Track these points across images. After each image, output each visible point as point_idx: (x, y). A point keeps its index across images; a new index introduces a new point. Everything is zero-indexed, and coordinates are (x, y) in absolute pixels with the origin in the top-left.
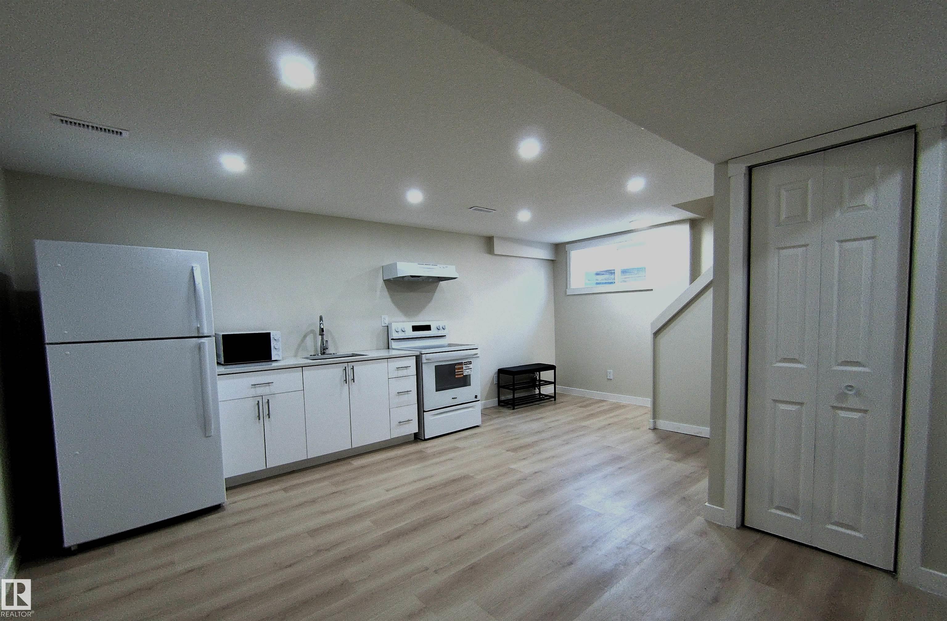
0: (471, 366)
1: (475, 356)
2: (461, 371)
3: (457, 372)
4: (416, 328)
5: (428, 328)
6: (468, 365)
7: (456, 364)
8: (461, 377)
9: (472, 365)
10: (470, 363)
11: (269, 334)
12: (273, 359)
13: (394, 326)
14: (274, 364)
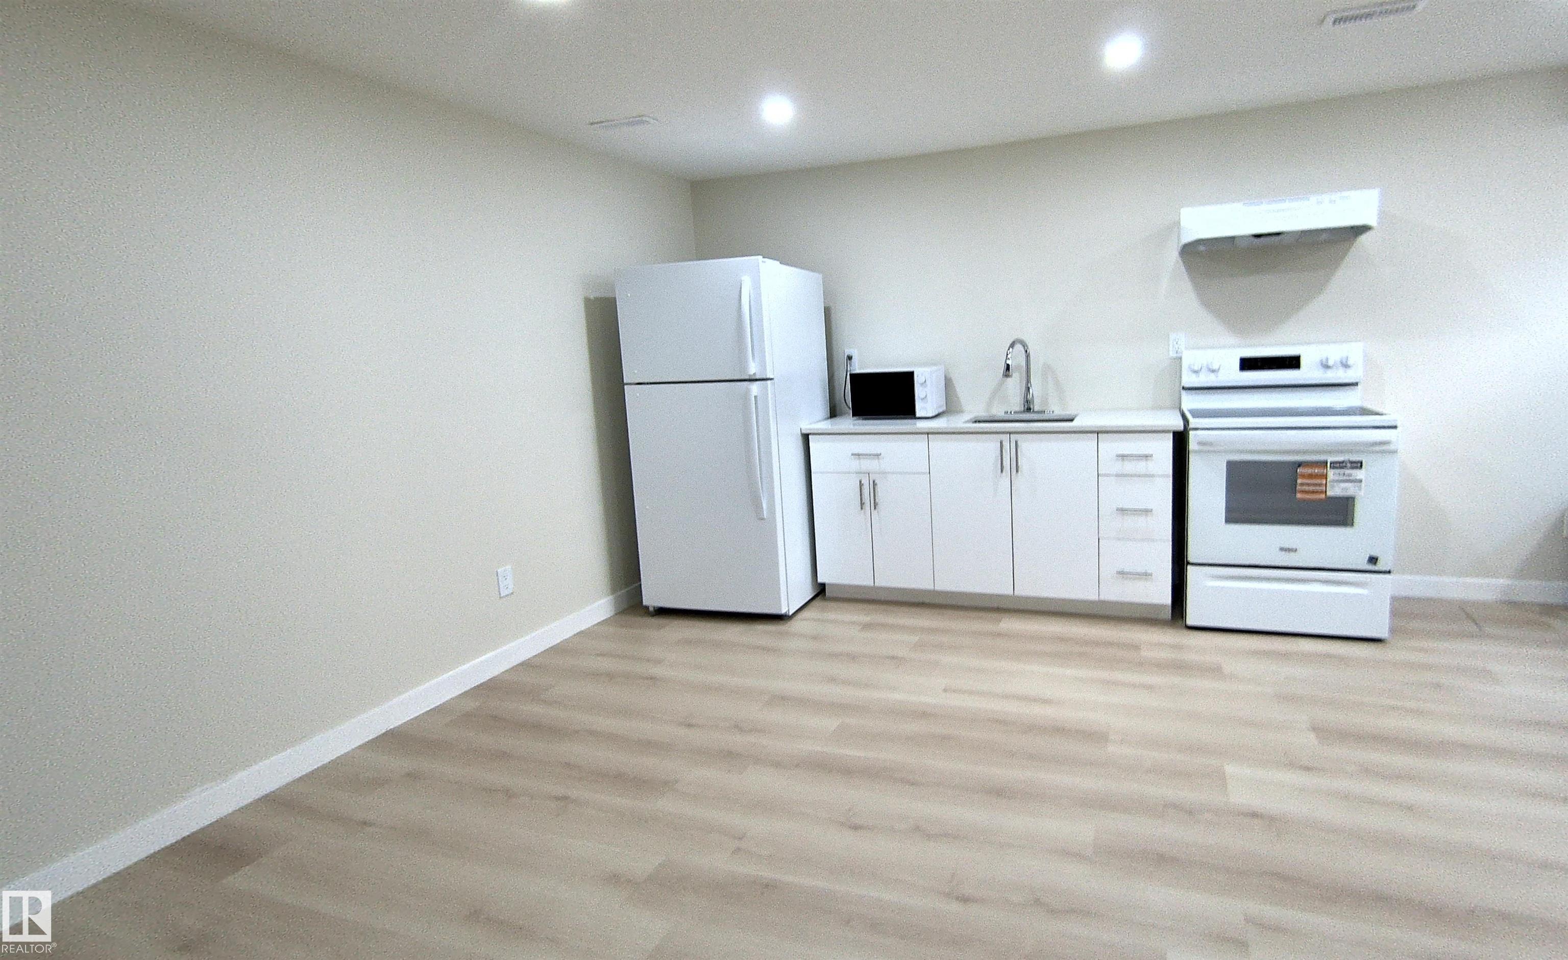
0: (1359, 474)
1: (1382, 449)
2: (1320, 485)
3: (1302, 484)
4: (1248, 364)
5: (1292, 362)
6: (1348, 472)
7: (1300, 464)
8: (1321, 500)
9: (1363, 470)
10: (1359, 465)
11: (910, 375)
12: (918, 414)
13: (1191, 358)
14: (921, 425)
